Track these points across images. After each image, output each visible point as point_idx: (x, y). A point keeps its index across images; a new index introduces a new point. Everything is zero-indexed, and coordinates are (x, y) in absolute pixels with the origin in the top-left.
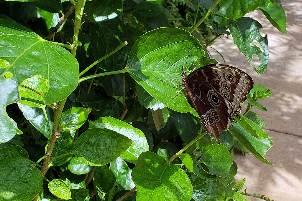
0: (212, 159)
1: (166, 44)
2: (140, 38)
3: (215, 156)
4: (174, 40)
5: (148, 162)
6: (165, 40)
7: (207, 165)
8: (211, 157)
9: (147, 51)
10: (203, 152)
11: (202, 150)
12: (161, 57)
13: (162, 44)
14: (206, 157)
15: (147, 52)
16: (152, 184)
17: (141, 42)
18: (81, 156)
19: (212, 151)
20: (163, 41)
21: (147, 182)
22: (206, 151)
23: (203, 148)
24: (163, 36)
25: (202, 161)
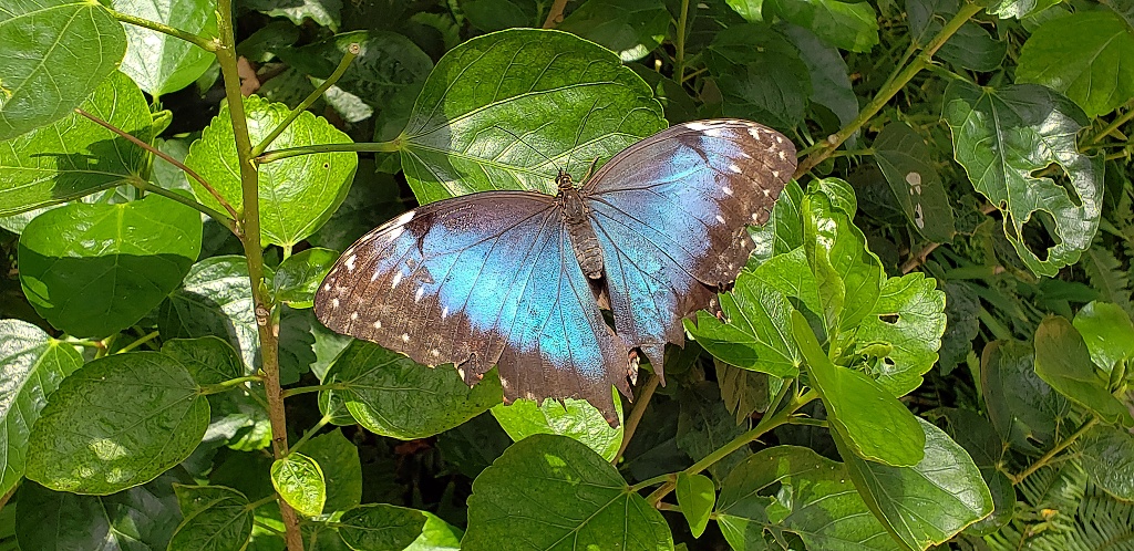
0: (832, 527)
1: (546, 85)
2: (453, 55)
3: (850, 521)
4: (573, 77)
5: (557, 467)
6: (539, 72)
7: (810, 542)
8: (831, 520)
9: (478, 99)
10: (803, 499)
11: (801, 488)
12: (526, 125)
13: (531, 83)
14: (810, 517)
15: (481, 103)
16: (542, 532)
17: (456, 66)
18: (360, 401)
19: (838, 502)
20: (533, 74)
21: (526, 523)
22: (815, 497)
23: (804, 483)
24: (531, 58)
25: (794, 524)
